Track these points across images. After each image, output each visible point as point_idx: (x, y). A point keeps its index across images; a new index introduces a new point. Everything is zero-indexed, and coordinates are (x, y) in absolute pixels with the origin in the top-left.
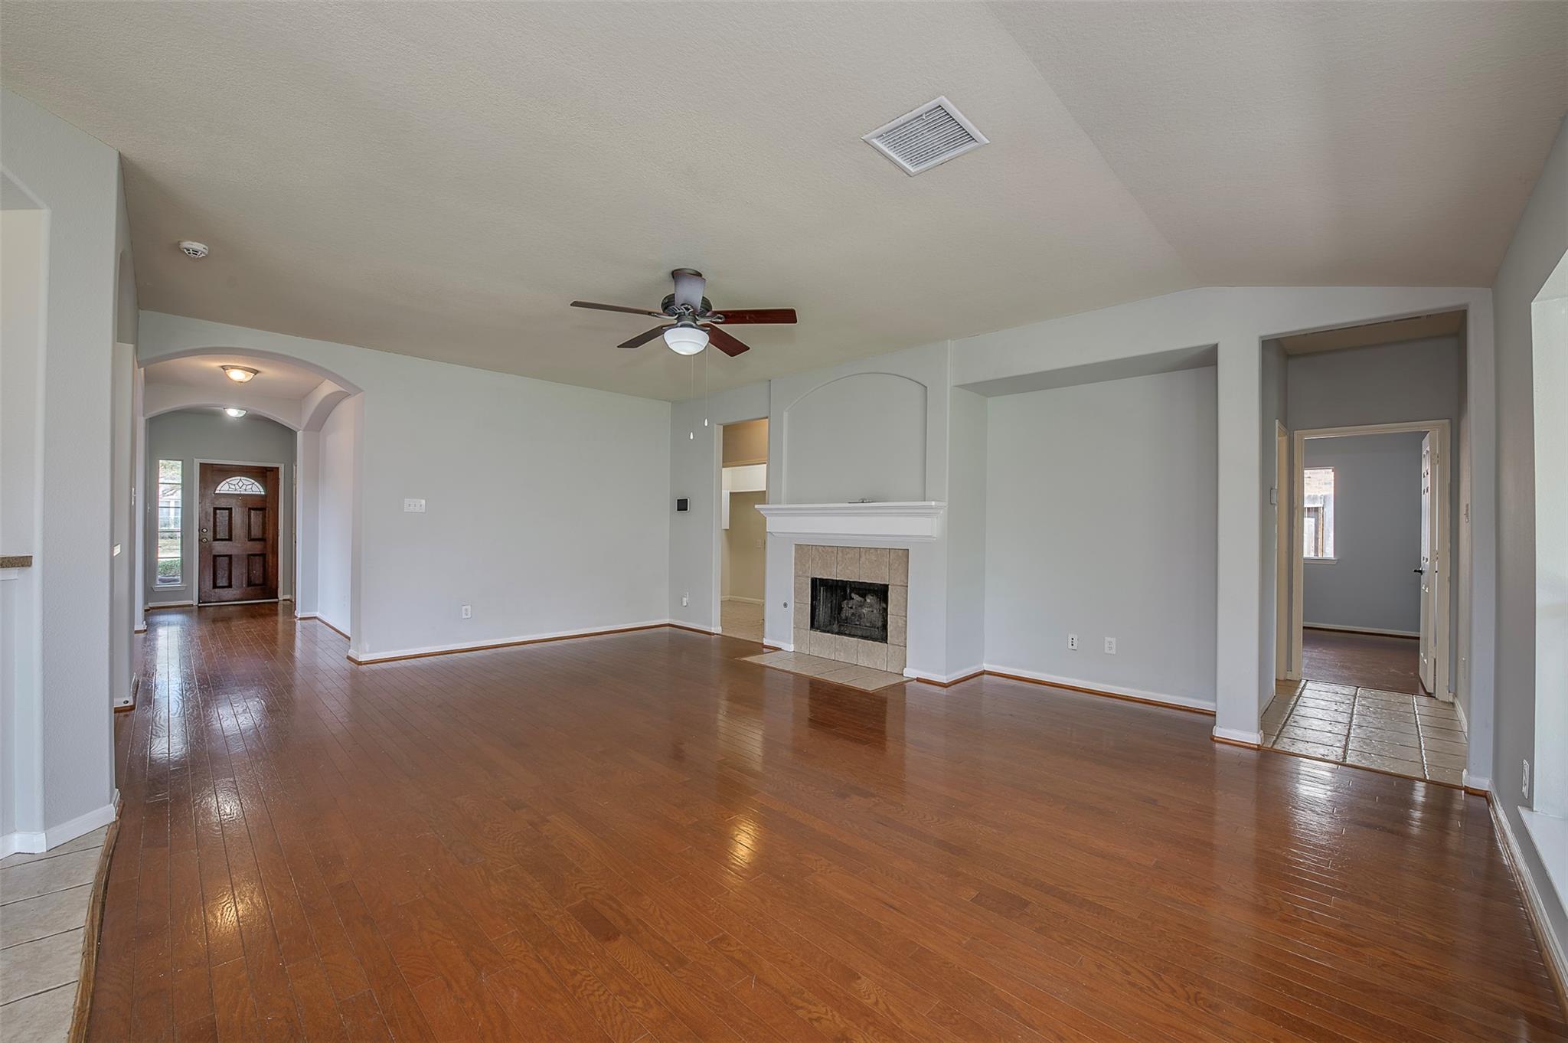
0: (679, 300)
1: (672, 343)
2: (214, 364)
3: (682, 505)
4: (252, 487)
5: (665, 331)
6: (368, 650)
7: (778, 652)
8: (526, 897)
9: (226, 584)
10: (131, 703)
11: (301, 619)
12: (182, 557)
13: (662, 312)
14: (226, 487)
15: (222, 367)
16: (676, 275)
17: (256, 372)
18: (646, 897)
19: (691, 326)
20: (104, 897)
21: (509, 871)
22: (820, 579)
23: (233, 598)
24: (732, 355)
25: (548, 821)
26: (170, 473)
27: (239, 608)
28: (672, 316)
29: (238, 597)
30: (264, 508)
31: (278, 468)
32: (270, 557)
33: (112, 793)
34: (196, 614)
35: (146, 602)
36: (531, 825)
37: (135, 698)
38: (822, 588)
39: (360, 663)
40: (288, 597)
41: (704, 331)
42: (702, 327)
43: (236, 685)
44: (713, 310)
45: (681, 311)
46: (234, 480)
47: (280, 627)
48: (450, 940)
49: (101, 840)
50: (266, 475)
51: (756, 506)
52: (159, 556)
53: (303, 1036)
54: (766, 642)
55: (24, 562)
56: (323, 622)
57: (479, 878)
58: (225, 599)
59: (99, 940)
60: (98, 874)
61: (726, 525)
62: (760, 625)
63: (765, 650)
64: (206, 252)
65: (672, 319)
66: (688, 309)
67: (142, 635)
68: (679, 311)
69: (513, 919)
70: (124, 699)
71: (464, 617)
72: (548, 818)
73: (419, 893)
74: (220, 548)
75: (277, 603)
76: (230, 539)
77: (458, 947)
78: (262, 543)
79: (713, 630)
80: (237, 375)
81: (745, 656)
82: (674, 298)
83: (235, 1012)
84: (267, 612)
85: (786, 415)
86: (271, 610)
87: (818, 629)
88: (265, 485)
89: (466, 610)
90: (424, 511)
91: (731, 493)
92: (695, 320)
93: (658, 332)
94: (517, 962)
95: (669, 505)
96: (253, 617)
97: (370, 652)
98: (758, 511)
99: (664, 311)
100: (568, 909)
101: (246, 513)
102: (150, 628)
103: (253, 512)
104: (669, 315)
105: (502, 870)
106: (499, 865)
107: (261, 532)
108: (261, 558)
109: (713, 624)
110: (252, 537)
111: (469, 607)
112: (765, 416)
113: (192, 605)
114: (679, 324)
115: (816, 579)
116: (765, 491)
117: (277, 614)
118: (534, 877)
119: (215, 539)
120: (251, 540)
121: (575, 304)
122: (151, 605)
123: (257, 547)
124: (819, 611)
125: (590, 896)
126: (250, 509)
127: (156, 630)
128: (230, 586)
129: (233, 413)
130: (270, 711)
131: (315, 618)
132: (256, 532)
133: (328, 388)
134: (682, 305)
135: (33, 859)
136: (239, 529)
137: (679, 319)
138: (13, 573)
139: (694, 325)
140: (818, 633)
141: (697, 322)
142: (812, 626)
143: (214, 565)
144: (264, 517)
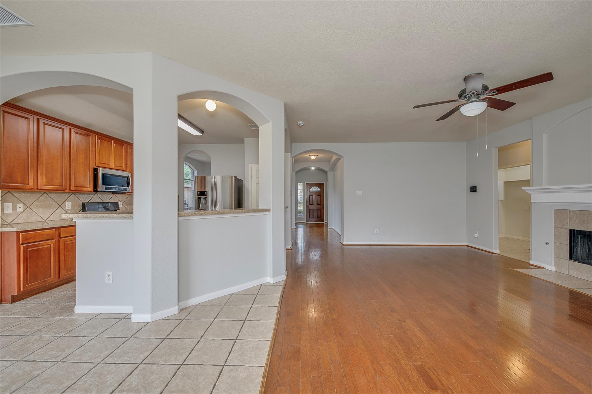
0: (468, 91)
1: (464, 113)
2: (308, 155)
3: (473, 189)
4: (318, 190)
5: (461, 107)
6: (346, 241)
7: (543, 270)
8: (395, 351)
9: (312, 217)
10: (291, 248)
11: (329, 229)
12: (303, 209)
13: (459, 99)
14: (312, 190)
15: (310, 156)
16: (466, 79)
17: (317, 156)
18: (453, 377)
19: (476, 101)
20: (282, 300)
21: (389, 337)
22: (577, 231)
23: (314, 221)
24: (503, 110)
25: (405, 321)
26: (300, 187)
27: (315, 224)
28: (465, 99)
29: (315, 221)
30: (320, 195)
31: (323, 184)
32: (322, 209)
33: (285, 272)
34: (306, 225)
35: (296, 221)
36: (398, 321)
37: (292, 247)
38: (579, 236)
39: (344, 245)
40: (326, 222)
41: (485, 102)
42: (483, 100)
43: (313, 247)
44: (490, 89)
45: (470, 95)
46: (313, 188)
47: (325, 231)
48: (367, 355)
49: (283, 284)
50: (320, 186)
51: (523, 188)
52: (299, 209)
53: (321, 367)
54: (531, 262)
55: (269, 210)
56: (335, 231)
57: (378, 335)
58: (312, 221)
59: (280, 312)
60: (281, 293)
61: (501, 197)
62: (528, 252)
63: (531, 267)
64: (303, 123)
65: (465, 101)
66: (473, 93)
67: (295, 230)
68: (468, 96)
69: (390, 358)
70: (289, 247)
71: (376, 233)
72: (406, 320)
73: (357, 332)
74: (311, 207)
75: (324, 223)
76: (313, 205)
77: (369, 359)
78: (320, 205)
79: (494, 251)
80: (313, 157)
81: (516, 268)
82: (465, 90)
83: (305, 348)
84: (321, 226)
85: (545, 136)
86: (322, 225)
87: (577, 260)
88: (320, 189)
89: (376, 231)
90: (362, 195)
91: (504, 182)
92: (478, 98)
93: (457, 109)
94: (390, 377)
95: (466, 189)
96: (318, 227)
97: (346, 242)
98: (524, 191)
99: (460, 99)
100: (413, 365)
101: (316, 197)
102: (297, 228)
103: (318, 197)
104: (463, 99)
105: (386, 335)
106: (386, 333)
107: (320, 202)
108: (320, 210)
109: (494, 249)
110: (318, 204)
111: (377, 230)
112: (529, 138)
113: (305, 223)
114: (469, 102)
115: (574, 230)
116: (530, 180)
117: (324, 227)
118: (399, 344)
119: (310, 205)
120: (318, 205)
121: (415, 107)
122: (297, 222)
123: (319, 207)
124: (577, 249)
125: (424, 363)
126: (317, 196)
127: (298, 229)
128: (313, 218)
129: (313, 168)
130: (321, 256)
131: (333, 229)
132: (319, 203)
133: (335, 157)
134: (470, 92)
135: (270, 285)
136: (315, 202)
137: (468, 100)
138: (267, 213)
139: (478, 100)
140: (577, 263)
141: (480, 98)
142: (571, 258)
143: (310, 211)
144: (320, 198)
